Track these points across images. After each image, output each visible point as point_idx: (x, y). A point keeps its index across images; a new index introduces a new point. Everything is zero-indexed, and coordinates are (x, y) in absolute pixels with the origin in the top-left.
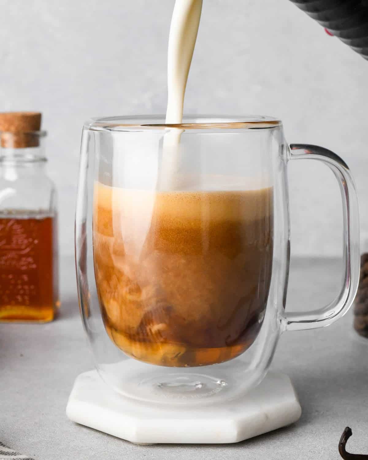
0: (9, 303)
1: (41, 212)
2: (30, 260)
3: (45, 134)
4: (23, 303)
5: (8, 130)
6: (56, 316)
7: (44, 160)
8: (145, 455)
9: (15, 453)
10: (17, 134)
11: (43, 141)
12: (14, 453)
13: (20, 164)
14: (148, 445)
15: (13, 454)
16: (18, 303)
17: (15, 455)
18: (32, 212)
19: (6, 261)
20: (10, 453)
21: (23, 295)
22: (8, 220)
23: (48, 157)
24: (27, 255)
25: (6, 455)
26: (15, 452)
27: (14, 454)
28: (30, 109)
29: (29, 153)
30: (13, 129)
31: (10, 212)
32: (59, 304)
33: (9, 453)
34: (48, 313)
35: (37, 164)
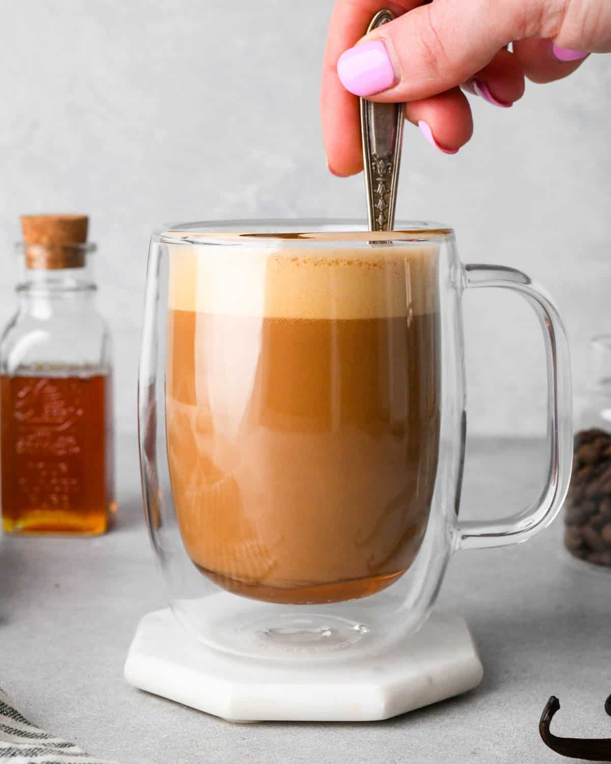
0: (38, 506)
1: (88, 367)
2: (71, 440)
3: (94, 248)
4: (59, 507)
5: (37, 242)
6: (111, 526)
7: (93, 287)
8: (244, 739)
9: (46, 735)
10: (51, 247)
11: (90, 258)
12: (44, 735)
13: (55, 294)
14: (249, 724)
15: (42, 736)
16: (52, 507)
17: (46, 738)
18: (73, 367)
19: (34, 441)
20: (38, 735)
21: (60, 494)
22: (37, 380)
23: (98, 282)
24: (66, 433)
25: (32, 737)
26: (45, 733)
27: (44, 737)
28: (70, 209)
29: (69, 277)
30: (45, 239)
31: (40, 367)
32: (114, 508)
33: (36, 735)
34: (99, 522)
35: (82, 294)
